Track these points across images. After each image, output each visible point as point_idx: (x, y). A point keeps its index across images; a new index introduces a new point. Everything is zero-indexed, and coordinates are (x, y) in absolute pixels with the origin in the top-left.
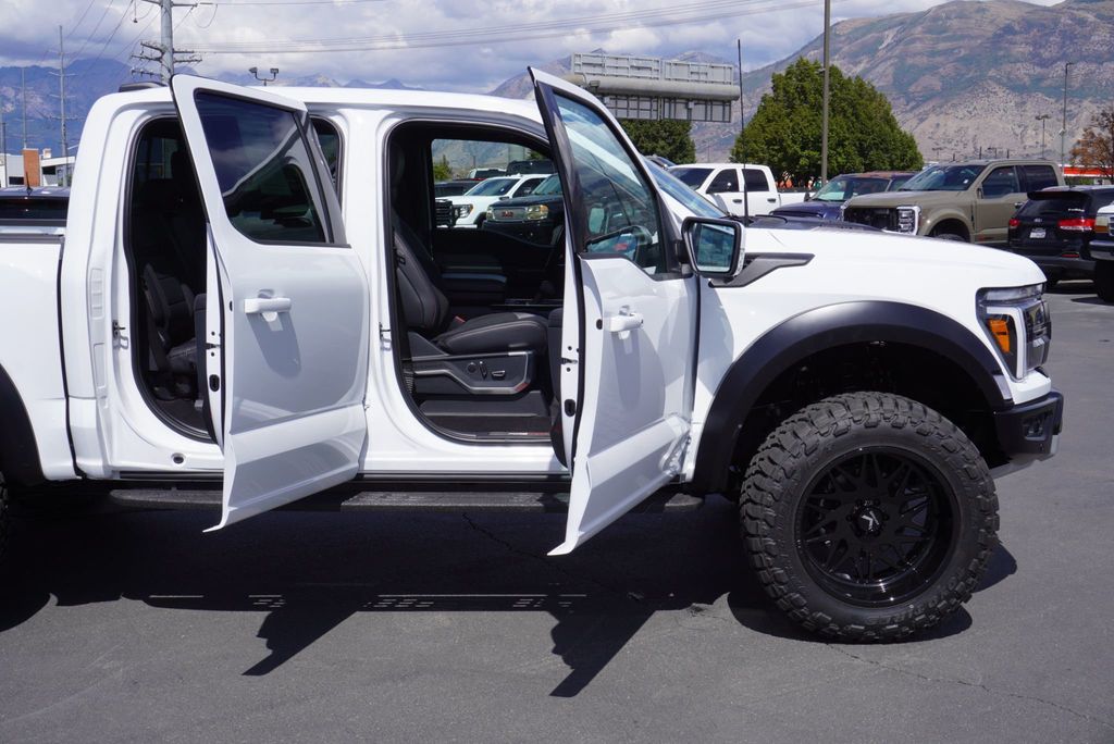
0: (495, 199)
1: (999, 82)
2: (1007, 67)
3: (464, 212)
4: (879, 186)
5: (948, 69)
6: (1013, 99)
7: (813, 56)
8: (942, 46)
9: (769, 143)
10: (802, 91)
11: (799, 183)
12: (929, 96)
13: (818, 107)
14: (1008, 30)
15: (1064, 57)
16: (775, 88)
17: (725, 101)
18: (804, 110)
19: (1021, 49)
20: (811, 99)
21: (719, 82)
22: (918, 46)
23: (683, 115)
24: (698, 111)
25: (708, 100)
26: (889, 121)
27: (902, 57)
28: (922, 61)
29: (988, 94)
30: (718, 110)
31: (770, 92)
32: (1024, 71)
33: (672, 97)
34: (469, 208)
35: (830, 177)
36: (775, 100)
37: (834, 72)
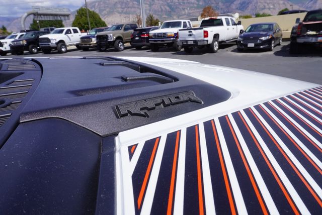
0: (13, 40)
1: (116, 11)
2: (117, 9)
3: (5, 44)
4: (102, 30)
5: (108, 10)
6: (119, 15)
7: (84, 7)
8: (106, 6)
9: (79, 24)
10: (83, 14)
11: (86, 31)
12: (105, 15)
13: (86, 17)
14: (116, 3)
15: (126, 7)
16: (78, 13)
17: (68, 16)
18: (84, 17)
19: (119, 6)
20: (85, 15)
21: (65, 12)
22: (102, 6)
23: (59, 19)
24: (63, 18)
25: (64, 15)
26: (100, 19)
27: (100, 7)
28: (103, 8)
29: (115, 14)
30: (67, 17)
31: (77, 14)
32: (120, 10)
33: (56, 15)
34: (6, 43)
35: (91, 29)
36: (78, 15)
37: (89, 10)
